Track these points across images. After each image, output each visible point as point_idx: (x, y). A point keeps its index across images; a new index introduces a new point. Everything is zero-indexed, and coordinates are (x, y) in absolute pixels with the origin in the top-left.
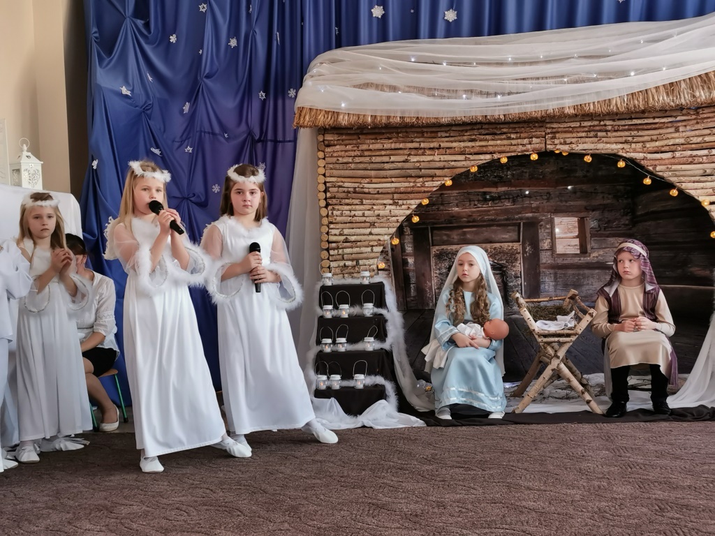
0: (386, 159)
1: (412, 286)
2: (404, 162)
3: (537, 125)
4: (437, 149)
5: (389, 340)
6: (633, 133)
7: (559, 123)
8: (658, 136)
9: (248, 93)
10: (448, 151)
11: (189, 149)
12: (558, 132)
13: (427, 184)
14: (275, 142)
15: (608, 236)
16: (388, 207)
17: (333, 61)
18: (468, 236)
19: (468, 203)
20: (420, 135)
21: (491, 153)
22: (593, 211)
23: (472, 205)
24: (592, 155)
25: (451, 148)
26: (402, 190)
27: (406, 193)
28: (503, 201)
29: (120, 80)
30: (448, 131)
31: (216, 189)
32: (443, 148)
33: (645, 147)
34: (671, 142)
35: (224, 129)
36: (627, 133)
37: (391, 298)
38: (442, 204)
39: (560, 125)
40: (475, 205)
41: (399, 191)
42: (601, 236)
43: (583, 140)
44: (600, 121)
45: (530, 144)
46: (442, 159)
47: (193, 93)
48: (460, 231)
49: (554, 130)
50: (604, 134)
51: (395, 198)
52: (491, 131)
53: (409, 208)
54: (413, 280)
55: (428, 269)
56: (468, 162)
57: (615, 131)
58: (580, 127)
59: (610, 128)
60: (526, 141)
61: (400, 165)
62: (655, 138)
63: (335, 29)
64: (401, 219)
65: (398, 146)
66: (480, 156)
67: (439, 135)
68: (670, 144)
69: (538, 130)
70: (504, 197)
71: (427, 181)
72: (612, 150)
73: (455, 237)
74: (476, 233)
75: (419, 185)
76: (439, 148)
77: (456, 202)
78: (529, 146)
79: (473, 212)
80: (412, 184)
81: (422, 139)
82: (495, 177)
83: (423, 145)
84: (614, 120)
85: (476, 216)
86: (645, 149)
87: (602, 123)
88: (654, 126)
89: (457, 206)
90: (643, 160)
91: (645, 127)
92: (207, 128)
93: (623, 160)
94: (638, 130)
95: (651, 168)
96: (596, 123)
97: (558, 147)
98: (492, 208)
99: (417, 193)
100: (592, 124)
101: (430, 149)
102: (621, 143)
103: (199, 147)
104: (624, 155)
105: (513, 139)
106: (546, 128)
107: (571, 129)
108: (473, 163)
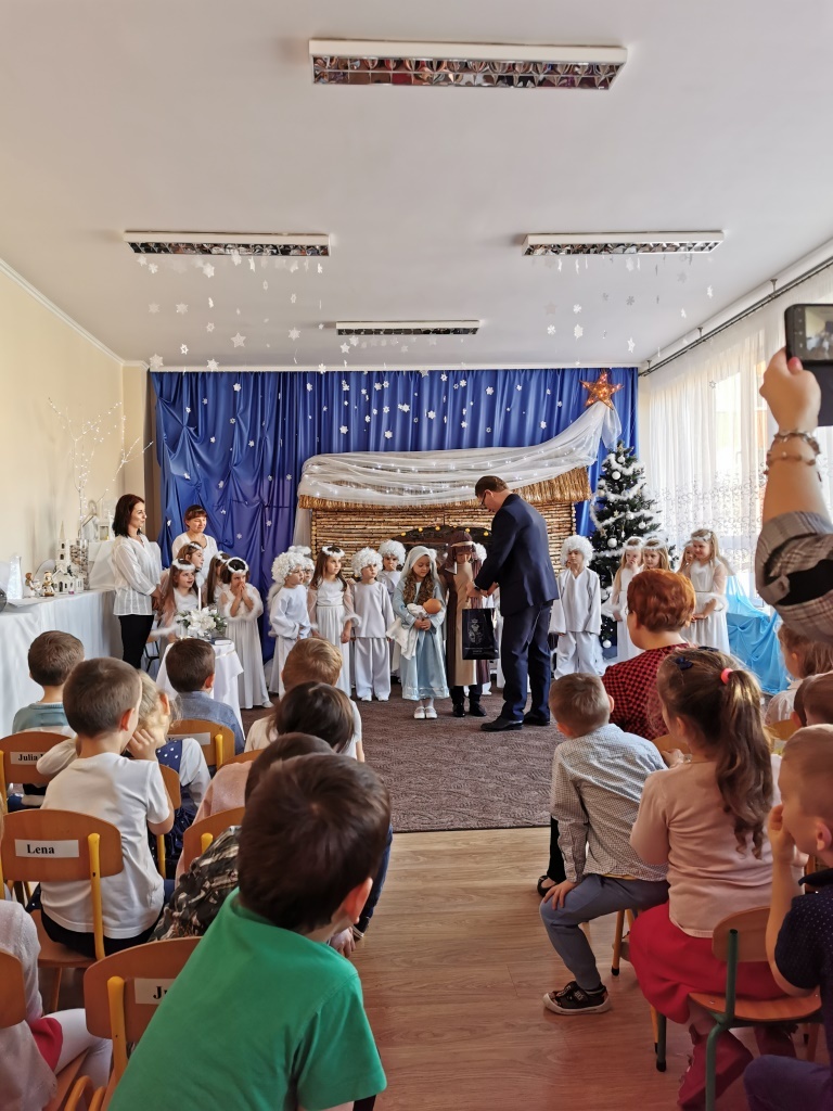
0: (352, 527)
2: (363, 529)
3: (440, 510)
4: (383, 522)
7: (452, 509)
9: (261, 476)
10: (389, 523)
11: (224, 512)
12: (451, 515)
14: (278, 507)
17: (319, 464)
20: (373, 513)
21: (413, 525)
25: (391, 522)
29: (182, 468)
30: (390, 512)
31: (239, 536)
32: (386, 522)
35: (245, 498)
39: (452, 511)
43: (465, 519)
47: (226, 475)
49: (449, 514)
50: (476, 516)
52: (414, 513)
56: (400, 530)
58: (464, 512)
60: (433, 519)
61: (361, 531)
63: (317, 438)
65: (360, 519)
66: (407, 527)
67: (384, 514)
69: (440, 513)
72: (481, 526)
78: (435, 522)
81: (374, 516)
83: (374, 520)
92: (235, 498)
96: (473, 510)
97: (451, 523)
100: (470, 511)
101: (378, 522)
103: (230, 510)
105: (426, 518)
106: (445, 512)
107: (458, 513)
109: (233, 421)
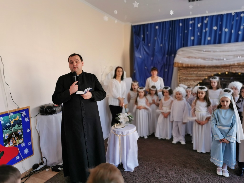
3: (228, 67)
4: (205, 71)
7: (233, 66)
13: (202, 78)
14: (169, 65)
21: (217, 72)
24: (241, 73)
25: (208, 71)
29: (140, 54)
30: (207, 67)
43: (239, 70)
51: (194, 81)
52: (217, 67)
53: (197, 83)
61: (196, 74)
65: (196, 70)
66: (214, 72)
78: (226, 71)
80: (198, 78)
83: (201, 70)
92: (156, 63)
97: (233, 71)
100: (241, 66)
105: (222, 69)
107: (236, 67)
108: (212, 74)
109: (156, 38)
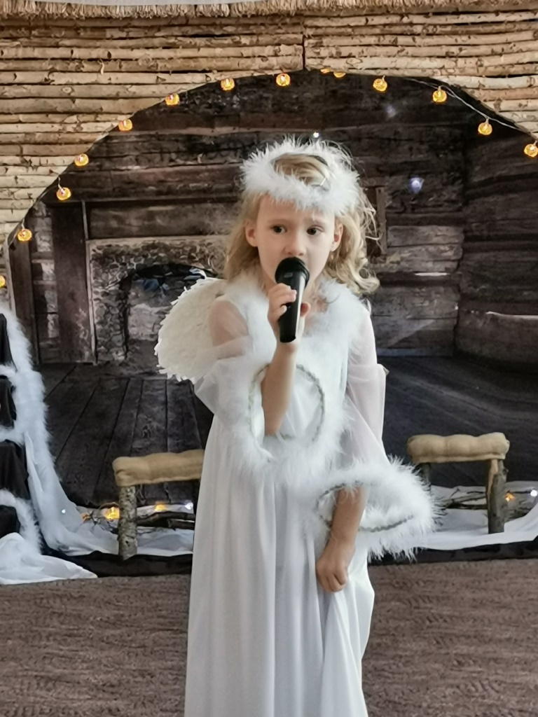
0: (6, 78)
1: (50, 317)
2: (41, 84)
3: (288, 20)
4: (104, 60)
5: (20, 424)
6: (462, 39)
7: (329, 18)
8: (505, 47)
10: (124, 65)
12: (327, 35)
13: (85, 127)
15: (419, 223)
16: (12, 170)
18: (159, 221)
19: (158, 157)
20: (71, 33)
21: (204, 71)
22: (391, 174)
23: (166, 161)
24: (388, 79)
25: (131, 60)
26: (38, 137)
27: (45, 143)
28: (224, 153)
30: (126, 27)
32: (115, 60)
33: (481, 66)
34: (527, 57)
36: (450, 40)
37: (18, 344)
38: (109, 158)
39: (329, 23)
40: (171, 160)
41: (32, 141)
42: (406, 222)
43: (372, 50)
44: (402, 16)
45: (276, 55)
46: (113, 81)
48: (143, 211)
49: (320, 31)
50: (409, 40)
51: (25, 152)
52: (205, 30)
53: (51, 172)
54: (52, 306)
55: (81, 284)
56: (162, 87)
57: (429, 35)
58: (366, 26)
59: (418, 29)
60: (268, 50)
61: (34, 90)
62: (498, 49)
64: (37, 193)
65: (30, 53)
66: (184, 75)
67: (108, 35)
68: (525, 60)
69: (290, 30)
70: (225, 146)
71: (85, 122)
72: (424, 70)
73: (134, 222)
74: (174, 216)
75: (70, 128)
76: (108, 59)
77: (137, 153)
78: (274, 59)
79: (169, 174)
80: (57, 127)
81: (74, 42)
82: (210, 106)
83: (77, 53)
84: (426, 15)
85: (173, 183)
86: (481, 70)
87: (405, 20)
88: (496, 28)
89: (138, 162)
90: (478, 89)
91: (481, 29)
93: (442, 88)
94: (469, 34)
95: (491, 105)
96: (395, 19)
97: (327, 62)
98: (204, 167)
99: (66, 144)
100: (388, 21)
101: (90, 60)
102: (438, 57)
104: (445, 80)
105: (245, 45)
106: (306, 27)
107: (349, 30)
108: (170, 88)
